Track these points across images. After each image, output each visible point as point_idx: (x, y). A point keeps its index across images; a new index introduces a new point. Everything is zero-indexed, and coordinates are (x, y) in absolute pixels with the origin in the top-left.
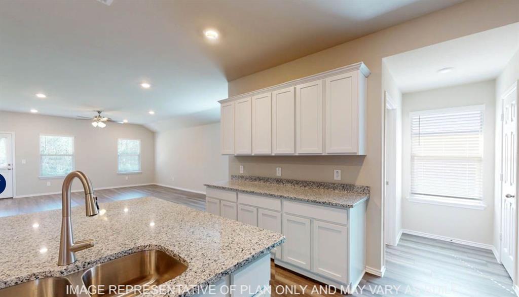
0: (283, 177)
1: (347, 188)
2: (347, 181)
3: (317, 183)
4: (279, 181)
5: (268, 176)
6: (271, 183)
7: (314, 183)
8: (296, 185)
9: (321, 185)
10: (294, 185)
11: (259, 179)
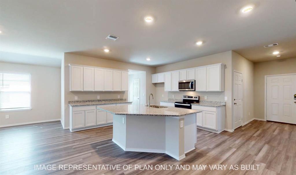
0: (100, 99)
1: (121, 100)
2: (121, 98)
4: (99, 101)
5: (93, 99)
6: (96, 101)
7: (113, 100)
9: (115, 100)
10: (106, 101)
11: (89, 101)
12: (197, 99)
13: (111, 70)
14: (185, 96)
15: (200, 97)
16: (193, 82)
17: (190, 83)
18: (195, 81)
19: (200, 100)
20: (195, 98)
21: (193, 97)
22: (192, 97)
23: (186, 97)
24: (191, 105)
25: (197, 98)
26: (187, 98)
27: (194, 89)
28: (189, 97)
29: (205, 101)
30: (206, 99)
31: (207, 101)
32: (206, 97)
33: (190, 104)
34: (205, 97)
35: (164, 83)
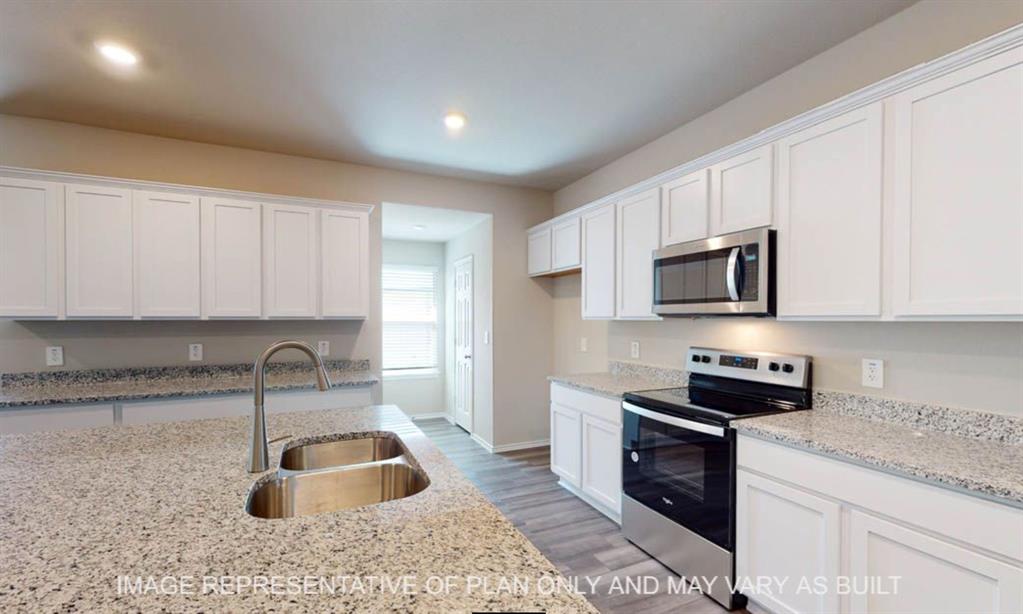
0: (208, 362)
2: (338, 356)
3: (289, 363)
4: (196, 371)
5: (161, 364)
6: (174, 377)
7: (284, 365)
8: (244, 373)
9: (297, 367)
10: (240, 374)
11: (134, 373)
12: (796, 380)
13: (246, 203)
14: (701, 354)
15: (815, 363)
16: (753, 248)
17: (732, 260)
18: (772, 236)
19: (816, 389)
20: (774, 367)
21: (764, 365)
22: (751, 363)
23: (706, 360)
24: (731, 435)
25: (788, 369)
26: (714, 369)
27: (762, 305)
28: (726, 361)
29: (863, 401)
30: (879, 384)
31: (882, 404)
32: (879, 364)
33: (724, 423)
34: (866, 371)
35: (578, 272)
